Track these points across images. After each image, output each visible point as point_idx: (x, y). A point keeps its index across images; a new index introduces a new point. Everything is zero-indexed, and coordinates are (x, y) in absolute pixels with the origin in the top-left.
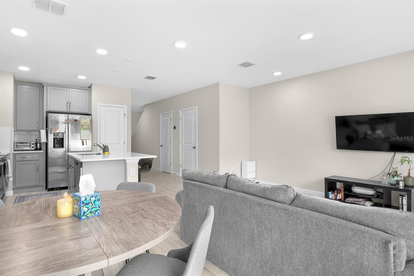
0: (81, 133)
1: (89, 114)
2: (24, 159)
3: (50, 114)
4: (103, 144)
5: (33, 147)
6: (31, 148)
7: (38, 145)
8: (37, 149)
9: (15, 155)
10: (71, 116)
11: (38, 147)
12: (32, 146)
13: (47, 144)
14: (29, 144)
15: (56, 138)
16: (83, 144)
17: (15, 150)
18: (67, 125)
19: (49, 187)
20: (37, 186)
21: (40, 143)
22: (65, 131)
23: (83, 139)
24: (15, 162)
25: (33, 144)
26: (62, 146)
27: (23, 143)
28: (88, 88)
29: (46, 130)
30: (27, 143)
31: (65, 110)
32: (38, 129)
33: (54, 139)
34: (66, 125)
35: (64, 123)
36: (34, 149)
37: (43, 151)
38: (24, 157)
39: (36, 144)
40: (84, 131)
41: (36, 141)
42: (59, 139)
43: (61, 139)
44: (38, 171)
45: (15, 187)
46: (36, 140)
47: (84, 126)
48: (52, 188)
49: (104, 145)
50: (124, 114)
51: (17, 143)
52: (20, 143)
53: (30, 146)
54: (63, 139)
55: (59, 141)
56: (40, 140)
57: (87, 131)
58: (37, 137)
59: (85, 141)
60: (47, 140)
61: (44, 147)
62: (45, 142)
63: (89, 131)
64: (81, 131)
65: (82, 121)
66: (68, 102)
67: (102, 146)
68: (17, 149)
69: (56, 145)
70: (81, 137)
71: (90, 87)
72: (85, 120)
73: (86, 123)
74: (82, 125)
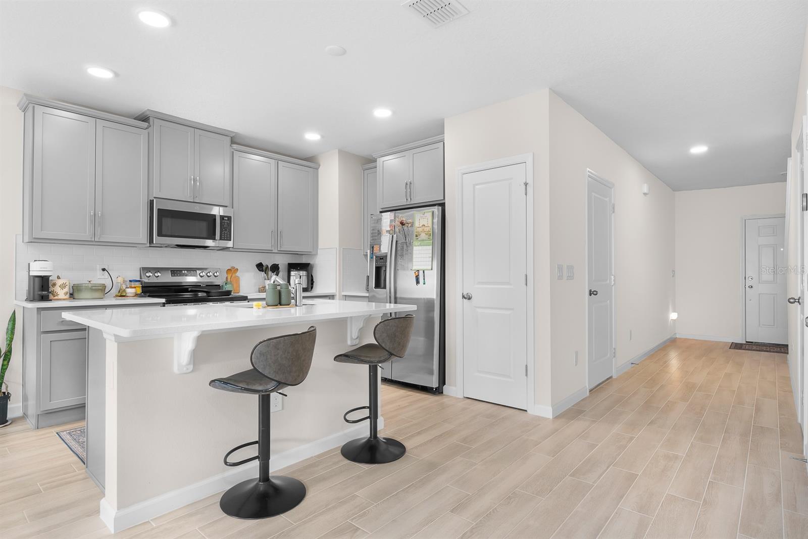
0: (414, 252)
10: (398, 215)
16: (418, 282)
18: (391, 237)
23: (418, 268)
33: (377, 268)
35: (390, 232)
40: (420, 248)
47: (420, 235)
50: (526, 184)
57: (425, 247)
59: (421, 273)
64: (414, 248)
65: (417, 224)
66: (406, 184)
72: (421, 220)
73: (425, 226)
74: (416, 233)
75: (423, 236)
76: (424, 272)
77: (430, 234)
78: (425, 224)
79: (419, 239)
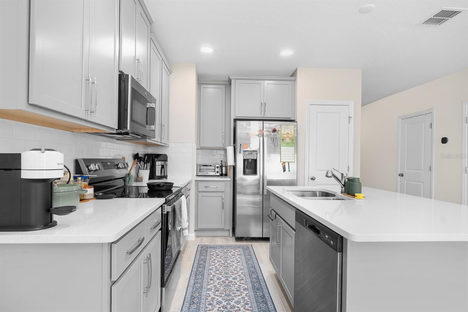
0: (282, 151)
1: (292, 119)
2: (208, 189)
3: (238, 123)
4: (342, 174)
5: (218, 172)
6: (215, 173)
7: (224, 168)
8: (222, 175)
9: (198, 182)
10: (267, 124)
11: (224, 173)
12: (217, 170)
13: (234, 168)
14: (213, 168)
15: (246, 159)
16: (284, 171)
17: (198, 176)
18: (262, 138)
19: (238, 234)
20: (222, 230)
21: (226, 167)
22: (259, 147)
23: (284, 161)
24: (198, 192)
25: (218, 167)
26: (255, 172)
27: (207, 166)
28: (291, 76)
29: (234, 146)
30: (211, 166)
31: (258, 115)
32: (223, 146)
33: (244, 160)
34: (260, 138)
35: (258, 135)
36: (218, 174)
37: (229, 179)
38: (208, 187)
39: (221, 167)
40: (286, 148)
41: (221, 163)
42: (250, 160)
43: (253, 161)
44: (223, 209)
45: (197, 228)
46: (221, 161)
47: (285, 139)
48: (241, 237)
49: (345, 175)
50: (349, 117)
51: (200, 166)
52: (204, 166)
53: (215, 169)
54: (256, 160)
55: (251, 163)
56: (226, 163)
57: (290, 148)
58: (222, 158)
59: (287, 165)
60: (235, 161)
61: (230, 173)
62: (232, 166)
63: (293, 148)
64: (282, 147)
65: (283, 132)
66: (262, 103)
67: (340, 177)
68: (200, 174)
69: (247, 170)
70: (282, 158)
71: (294, 74)
72: (286, 129)
73: (289, 134)
74: (282, 138)
75: (288, 140)
76: (289, 163)
77: (293, 139)
78: (289, 133)
79: (285, 142)
